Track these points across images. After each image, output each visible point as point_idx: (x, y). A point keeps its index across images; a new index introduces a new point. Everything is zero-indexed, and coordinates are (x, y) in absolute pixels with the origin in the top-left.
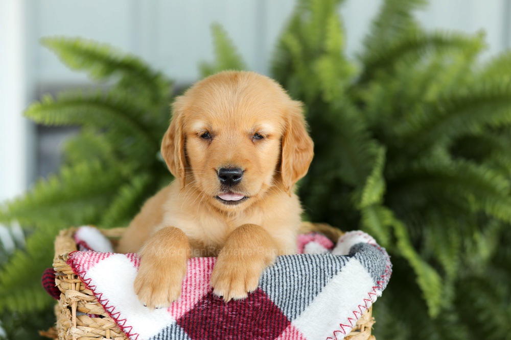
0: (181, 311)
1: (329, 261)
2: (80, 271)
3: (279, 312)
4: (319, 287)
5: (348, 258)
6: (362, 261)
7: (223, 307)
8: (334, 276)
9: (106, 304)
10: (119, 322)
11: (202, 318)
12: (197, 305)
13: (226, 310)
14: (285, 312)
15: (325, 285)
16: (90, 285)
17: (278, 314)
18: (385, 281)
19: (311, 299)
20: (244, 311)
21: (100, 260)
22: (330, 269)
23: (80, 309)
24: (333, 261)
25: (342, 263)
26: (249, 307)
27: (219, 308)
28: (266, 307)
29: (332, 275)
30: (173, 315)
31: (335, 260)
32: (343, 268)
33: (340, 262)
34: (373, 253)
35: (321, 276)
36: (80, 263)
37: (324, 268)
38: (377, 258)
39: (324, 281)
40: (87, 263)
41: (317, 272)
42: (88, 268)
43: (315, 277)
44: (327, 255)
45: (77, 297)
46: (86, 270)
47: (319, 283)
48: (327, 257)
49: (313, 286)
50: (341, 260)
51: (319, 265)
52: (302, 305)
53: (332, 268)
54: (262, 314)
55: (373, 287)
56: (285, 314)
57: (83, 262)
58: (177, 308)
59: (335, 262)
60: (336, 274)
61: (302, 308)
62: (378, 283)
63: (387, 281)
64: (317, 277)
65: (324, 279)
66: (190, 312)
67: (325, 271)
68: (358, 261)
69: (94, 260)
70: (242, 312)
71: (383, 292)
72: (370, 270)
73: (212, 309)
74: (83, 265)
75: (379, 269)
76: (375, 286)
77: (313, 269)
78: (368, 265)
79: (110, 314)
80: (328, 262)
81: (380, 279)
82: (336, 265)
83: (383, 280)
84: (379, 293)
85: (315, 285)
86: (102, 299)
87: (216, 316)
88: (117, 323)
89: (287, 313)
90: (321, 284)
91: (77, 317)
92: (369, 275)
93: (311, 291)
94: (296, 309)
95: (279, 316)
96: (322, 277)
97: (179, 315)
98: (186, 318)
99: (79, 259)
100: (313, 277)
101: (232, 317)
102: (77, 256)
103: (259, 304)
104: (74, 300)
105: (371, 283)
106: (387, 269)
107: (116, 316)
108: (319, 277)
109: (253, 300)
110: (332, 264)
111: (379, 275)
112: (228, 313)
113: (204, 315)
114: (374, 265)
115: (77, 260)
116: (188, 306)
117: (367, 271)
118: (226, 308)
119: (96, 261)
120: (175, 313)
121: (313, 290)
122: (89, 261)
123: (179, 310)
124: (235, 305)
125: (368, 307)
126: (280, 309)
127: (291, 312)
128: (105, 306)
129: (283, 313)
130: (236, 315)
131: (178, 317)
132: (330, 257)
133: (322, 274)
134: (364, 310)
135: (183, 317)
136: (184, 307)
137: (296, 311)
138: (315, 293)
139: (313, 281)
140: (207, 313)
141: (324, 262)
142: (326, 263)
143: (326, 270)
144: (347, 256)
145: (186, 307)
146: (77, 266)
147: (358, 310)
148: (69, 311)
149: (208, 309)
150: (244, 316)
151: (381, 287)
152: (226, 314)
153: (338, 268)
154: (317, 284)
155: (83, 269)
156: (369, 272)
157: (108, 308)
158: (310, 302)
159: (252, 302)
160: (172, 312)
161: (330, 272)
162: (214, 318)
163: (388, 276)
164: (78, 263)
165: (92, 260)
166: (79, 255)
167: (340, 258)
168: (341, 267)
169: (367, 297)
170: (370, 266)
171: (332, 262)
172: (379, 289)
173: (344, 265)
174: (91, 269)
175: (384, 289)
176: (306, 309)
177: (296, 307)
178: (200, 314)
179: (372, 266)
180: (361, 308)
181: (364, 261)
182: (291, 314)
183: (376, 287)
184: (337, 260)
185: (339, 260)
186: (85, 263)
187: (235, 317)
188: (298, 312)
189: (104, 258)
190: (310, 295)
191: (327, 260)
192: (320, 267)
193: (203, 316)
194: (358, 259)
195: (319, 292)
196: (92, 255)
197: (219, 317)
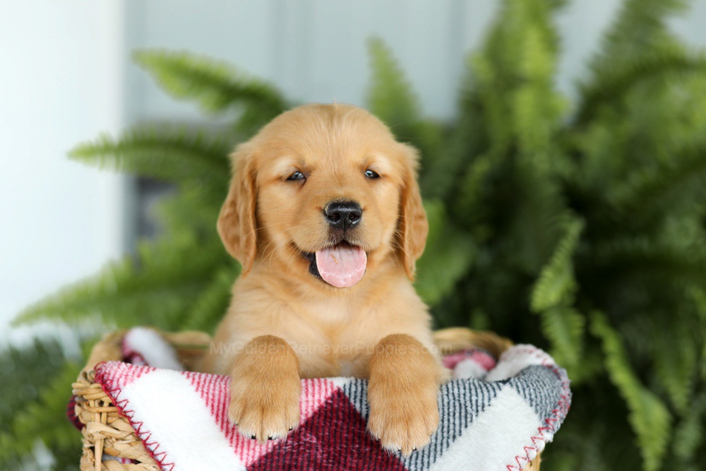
0: (254, 454)
1: (473, 392)
2: (113, 388)
3: (398, 464)
4: (457, 428)
5: (501, 384)
6: (521, 389)
7: (314, 451)
8: (480, 413)
9: (147, 439)
10: (164, 467)
11: (284, 467)
12: (277, 447)
13: (319, 457)
14: (407, 463)
15: (466, 426)
16: (125, 409)
17: (396, 467)
18: (558, 418)
19: (445, 445)
20: (346, 458)
21: (143, 374)
22: (474, 402)
23: (106, 450)
24: (479, 390)
25: (492, 393)
26: (352, 453)
27: (309, 453)
28: (377, 455)
29: (477, 411)
30: (241, 459)
31: (481, 388)
32: (493, 401)
33: (488, 391)
34: (539, 377)
35: (460, 413)
36: (113, 377)
37: (466, 402)
38: (545, 385)
39: (466, 421)
40: (123, 377)
41: (455, 407)
42: (125, 384)
43: (451, 414)
44: (471, 381)
45: (102, 432)
46: (121, 386)
47: (457, 422)
48: (470, 384)
49: (449, 427)
50: (490, 389)
51: (457, 398)
52: (432, 454)
53: (477, 401)
54: (372, 465)
55: (539, 429)
56: (406, 467)
57: (117, 376)
58: (249, 450)
59: (482, 392)
60: (483, 410)
61: (432, 459)
62: (547, 421)
63: (561, 418)
64: (454, 414)
65: (466, 418)
66: (266, 456)
67: (466, 407)
68: (514, 391)
69: (133, 373)
70: (343, 459)
71: (555, 435)
72: (534, 403)
73: (298, 453)
74: (118, 380)
75: (548, 401)
76: (541, 426)
77: (449, 403)
78: (530, 395)
79: (152, 454)
80: (470, 393)
81: (549, 415)
82: (483, 396)
83: (555, 416)
84: (549, 437)
85: (451, 426)
86: (141, 431)
87: (305, 465)
88: (161, 468)
89: (410, 464)
90: (461, 424)
91: (103, 461)
92: (532, 410)
93: (445, 435)
94: (422, 460)
95: (398, 469)
96: (463, 414)
97: (250, 459)
98: (260, 466)
99: (112, 373)
100: (449, 414)
101: (327, 467)
102: (109, 369)
103: (367, 449)
104: (97, 437)
105: (536, 422)
106: (562, 400)
107: (160, 458)
108: (457, 415)
109: (359, 444)
110: (477, 395)
111: (548, 410)
112: (322, 461)
113: (287, 462)
114: (538, 395)
115: (109, 374)
116: (264, 448)
117: (529, 404)
118: (318, 454)
119: (136, 374)
120: (245, 456)
121: (448, 432)
122: (127, 375)
123: (251, 452)
124: (332, 449)
125: (531, 459)
126: (400, 459)
127: (416, 464)
128: (145, 441)
129: (404, 465)
130: (333, 464)
131: (250, 463)
132: (474, 385)
133: (463, 411)
134: (524, 464)
135: (257, 463)
136: (257, 449)
137: (423, 463)
138: (451, 437)
139: (449, 420)
140: (291, 460)
141: (465, 395)
142: (468, 395)
143: (468, 404)
144: (500, 382)
145: (261, 449)
146: (108, 382)
147: (514, 463)
148: (92, 453)
149: (292, 453)
150: (345, 466)
151: (551, 427)
152: (319, 461)
153: (486, 402)
154: (454, 424)
155: (118, 385)
156: (531, 405)
157: (150, 444)
158: (444, 450)
159: (357, 446)
160: (242, 454)
161: (474, 407)
162: (302, 467)
163: (563, 410)
164: (111, 378)
165: (130, 374)
166: (112, 367)
167: (488, 385)
168: (490, 399)
169: (529, 443)
170: (533, 397)
171: (476, 392)
172: (548, 431)
173: (495, 396)
174: (128, 385)
175: (556, 430)
176: (437, 460)
177: (423, 456)
178: (281, 461)
179: (536, 397)
180: (520, 460)
181: (524, 389)
182: (416, 467)
183: (543, 428)
184: (484, 389)
185: (487, 388)
186: (121, 377)
187: (332, 467)
188: (426, 464)
189: (148, 370)
190: (445, 440)
191: (470, 390)
192: (459, 401)
193: (285, 463)
194: (514, 386)
195: (457, 436)
196: (131, 367)
197: (308, 466)
